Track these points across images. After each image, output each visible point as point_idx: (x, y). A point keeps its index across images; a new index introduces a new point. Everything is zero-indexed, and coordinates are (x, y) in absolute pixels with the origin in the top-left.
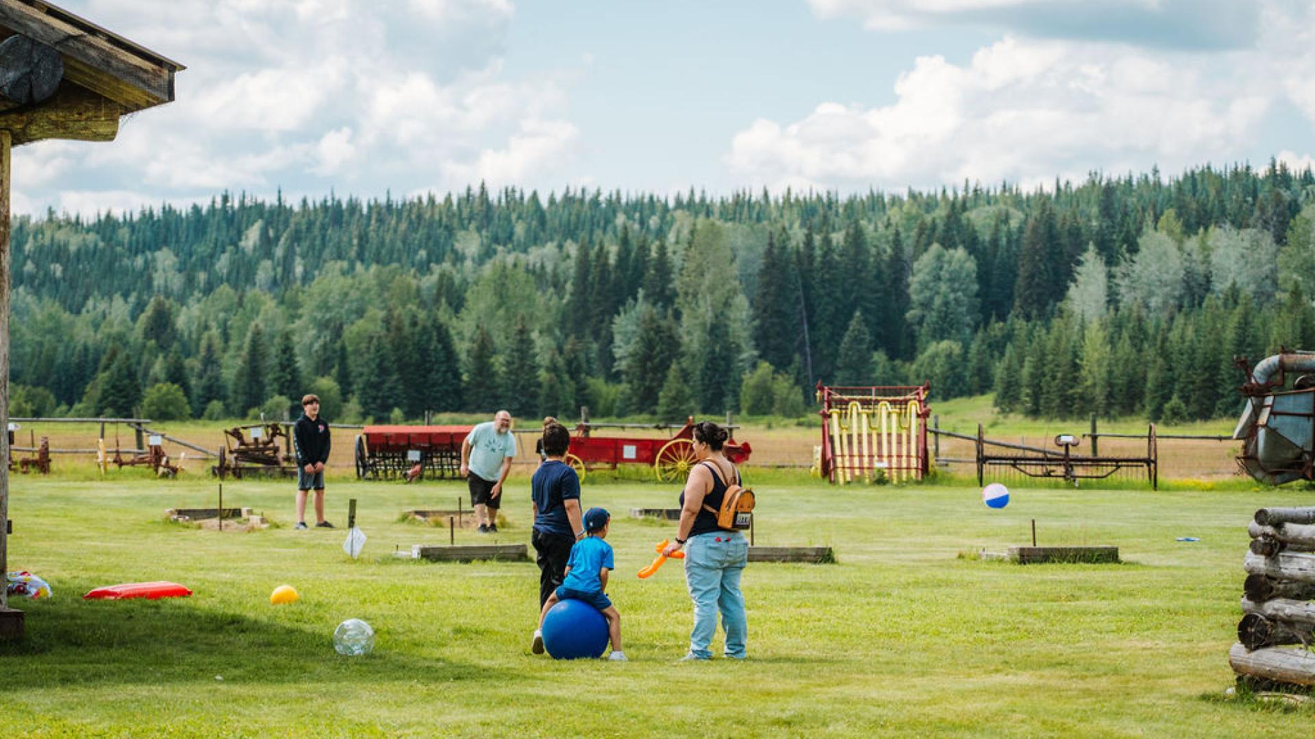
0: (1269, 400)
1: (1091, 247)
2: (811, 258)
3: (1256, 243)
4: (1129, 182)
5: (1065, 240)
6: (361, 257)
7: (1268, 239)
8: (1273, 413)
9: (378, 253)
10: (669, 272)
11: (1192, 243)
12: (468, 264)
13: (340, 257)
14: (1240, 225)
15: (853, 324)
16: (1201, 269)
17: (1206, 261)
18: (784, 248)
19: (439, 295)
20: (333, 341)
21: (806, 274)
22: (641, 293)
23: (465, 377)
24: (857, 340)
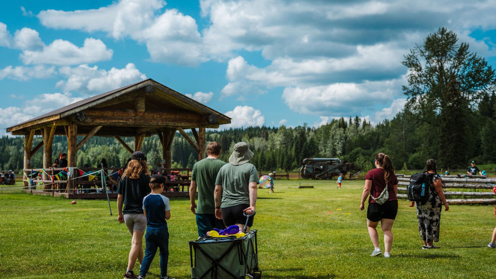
0: (306, 166)
1: (233, 141)
2: (183, 143)
3: (262, 140)
4: (237, 129)
5: (228, 140)
6: (97, 143)
7: (264, 140)
8: (307, 168)
9: (100, 143)
10: (157, 146)
11: (251, 140)
12: (117, 145)
13: (93, 144)
14: (259, 137)
15: (191, 155)
16: (252, 145)
17: (253, 143)
18: (178, 142)
19: (113, 150)
20: (95, 159)
21: (182, 146)
22: (152, 150)
23: (121, 165)
24: (192, 158)
